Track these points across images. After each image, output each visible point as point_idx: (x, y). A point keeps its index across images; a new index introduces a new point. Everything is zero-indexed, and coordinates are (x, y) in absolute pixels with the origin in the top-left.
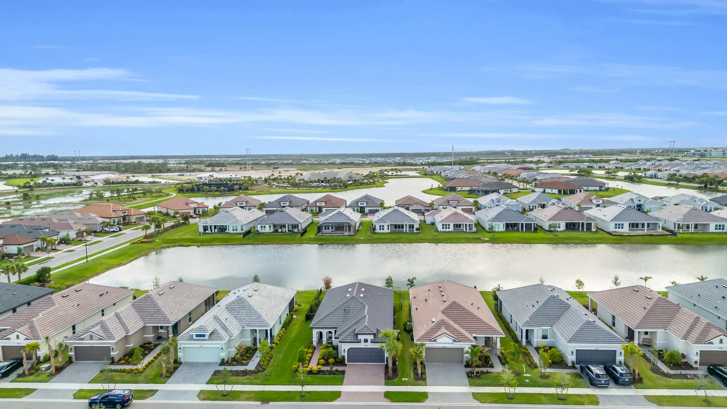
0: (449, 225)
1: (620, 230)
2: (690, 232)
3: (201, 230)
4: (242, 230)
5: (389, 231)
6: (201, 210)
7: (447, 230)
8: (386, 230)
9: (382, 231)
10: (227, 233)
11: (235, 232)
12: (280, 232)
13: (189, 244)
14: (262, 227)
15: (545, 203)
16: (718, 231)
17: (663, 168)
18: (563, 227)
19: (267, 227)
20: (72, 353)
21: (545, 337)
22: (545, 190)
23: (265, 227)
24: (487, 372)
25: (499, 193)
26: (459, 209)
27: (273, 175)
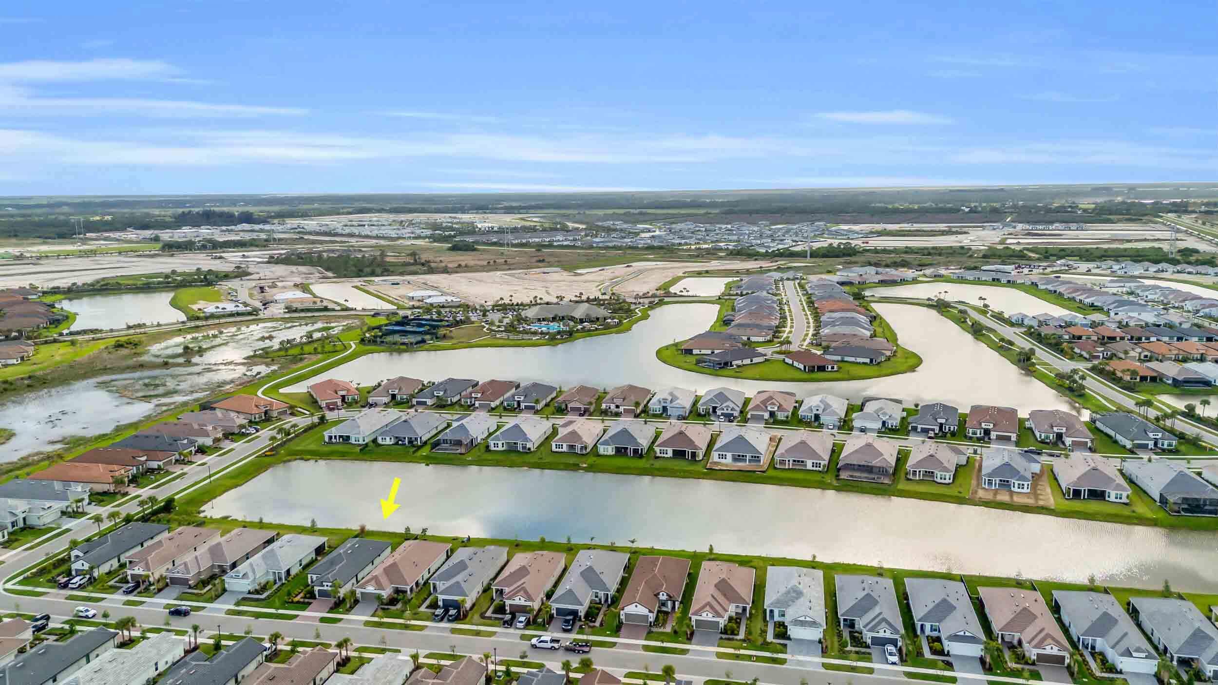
0: (562, 445)
1: (723, 461)
2: (787, 467)
4: (364, 441)
5: (502, 449)
6: (350, 397)
7: (560, 450)
8: (500, 448)
9: (496, 449)
10: (350, 443)
11: (358, 443)
12: (401, 444)
13: (309, 457)
14: (383, 439)
16: (814, 468)
18: (670, 454)
19: (388, 439)
20: (168, 580)
22: (793, 363)
23: (386, 439)
24: (388, 609)
25: (732, 366)
26: (621, 409)
27: (502, 299)
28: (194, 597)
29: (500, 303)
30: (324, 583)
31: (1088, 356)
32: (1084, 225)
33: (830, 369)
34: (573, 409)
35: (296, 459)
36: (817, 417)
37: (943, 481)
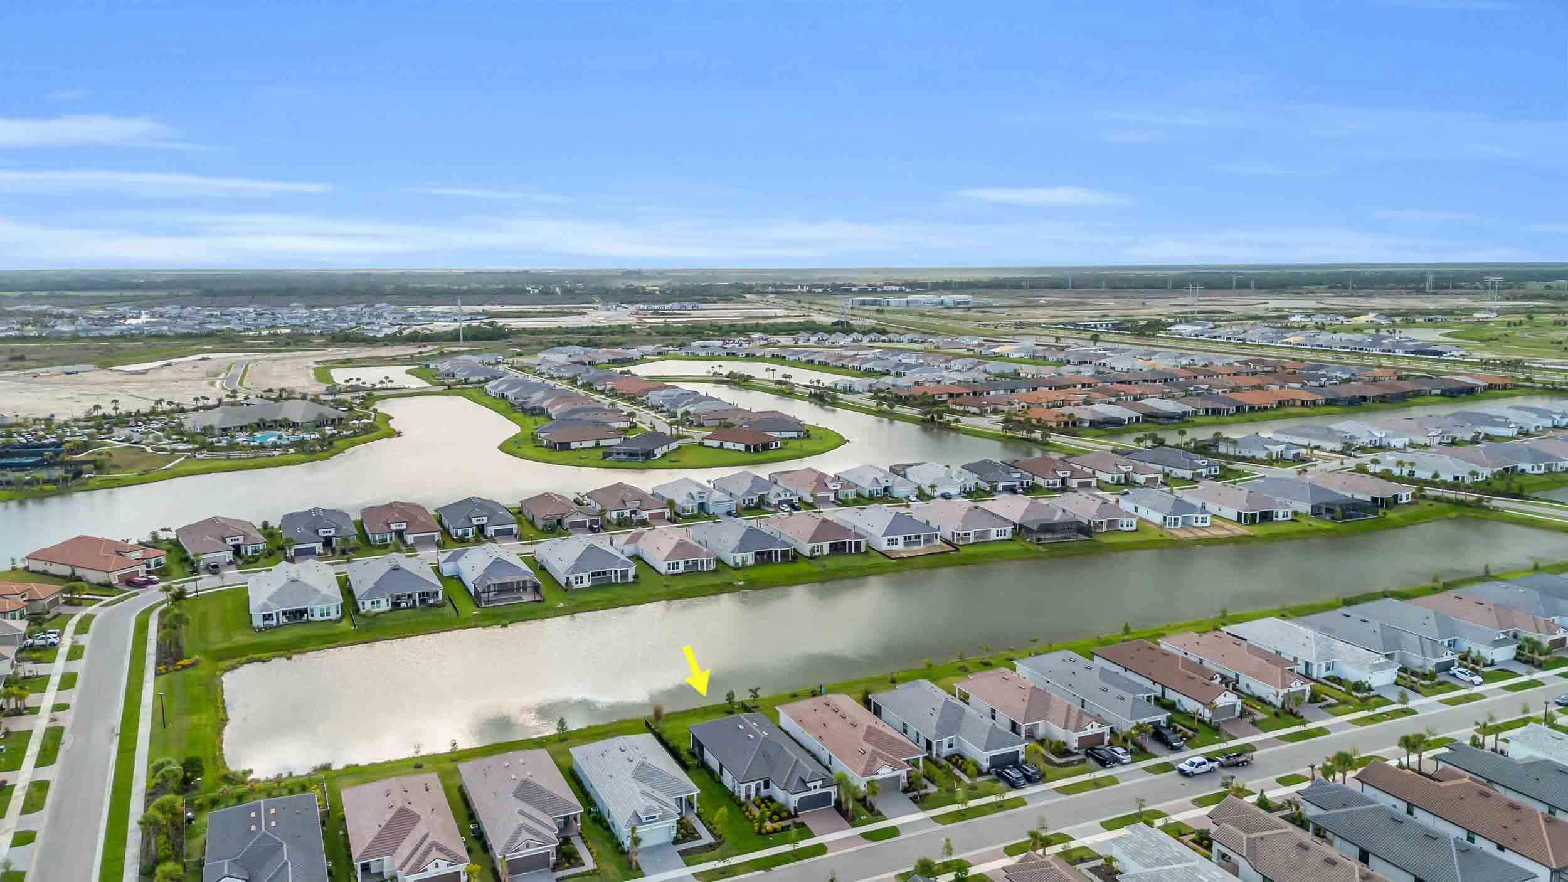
0: (678, 563)
1: (894, 547)
2: (971, 542)
3: (259, 622)
4: (338, 612)
5: (590, 584)
6: (152, 562)
7: (676, 571)
9: (579, 586)
10: (308, 621)
11: (326, 618)
12: (404, 608)
14: (373, 603)
15: (765, 493)
16: (999, 538)
18: (826, 550)
19: (383, 602)
21: (950, 746)
22: (722, 444)
23: (378, 602)
24: (925, 795)
25: (654, 456)
26: (645, 514)
27: (97, 407)
29: (95, 414)
30: (809, 785)
31: (978, 411)
33: (774, 447)
34: (574, 525)
36: (888, 490)
37: (1130, 528)
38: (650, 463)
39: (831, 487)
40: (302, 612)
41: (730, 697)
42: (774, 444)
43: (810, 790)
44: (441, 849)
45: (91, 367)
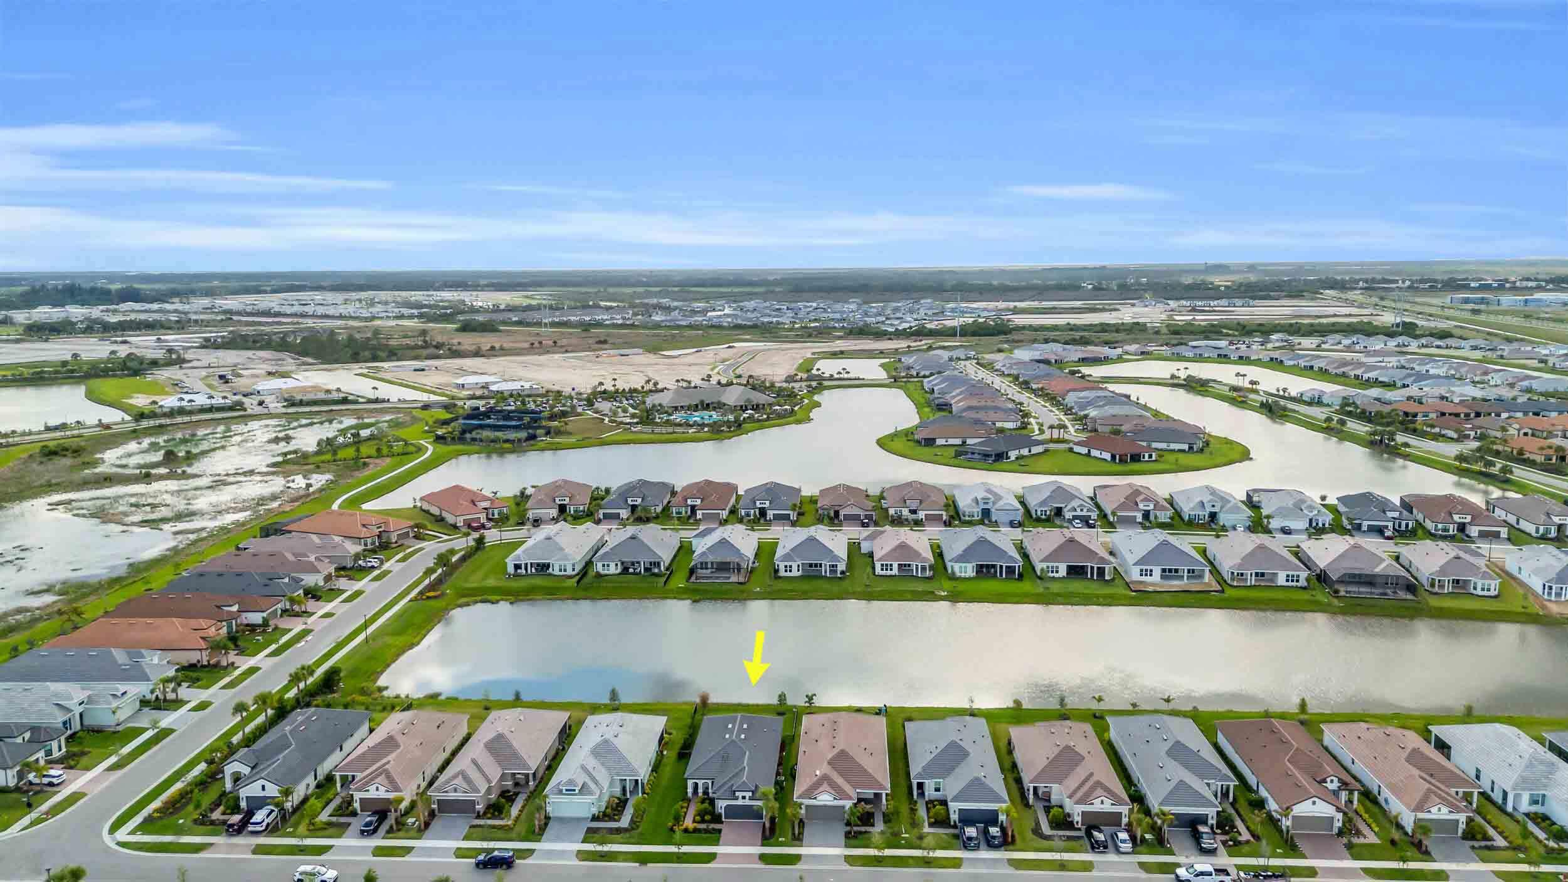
0: (891, 565)
1: (1148, 579)
2: (1249, 584)
3: (511, 569)
4: (574, 570)
5: (800, 573)
6: (496, 511)
7: (889, 573)
8: (795, 573)
9: (788, 574)
10: (550, 574)
11: (563, 573)
12: (631, 574)
13: (499, 598)
14: (604, 565)
15: (1063, 505)
16: (1290, 584)
17: (1353, 370)
18: (1063, 572)
19: (612, 565)
20: (435, 806)
21: (937, 790)
22: (1089, 451)
23: (608, 566)
24: (866, 832)
25: (1007, 458)
26: (921, 515)
27: (601, 384)
28: (500, 834)
29: (599, 389)
30: (737, 794)
31: (1455, 436)
32: (1252, 302)
33: (1147, 458)
34: (848, 517)
35: (476, 602)
36: (1213, 516)
37: (1486, 593)
38: (997, 465)
39: (1141, 506)
40: (548, 566)
41: (782, 698)
42: (1147, 455)
43: (737, 799)
44: (389, 777)
45: (641, 351)
